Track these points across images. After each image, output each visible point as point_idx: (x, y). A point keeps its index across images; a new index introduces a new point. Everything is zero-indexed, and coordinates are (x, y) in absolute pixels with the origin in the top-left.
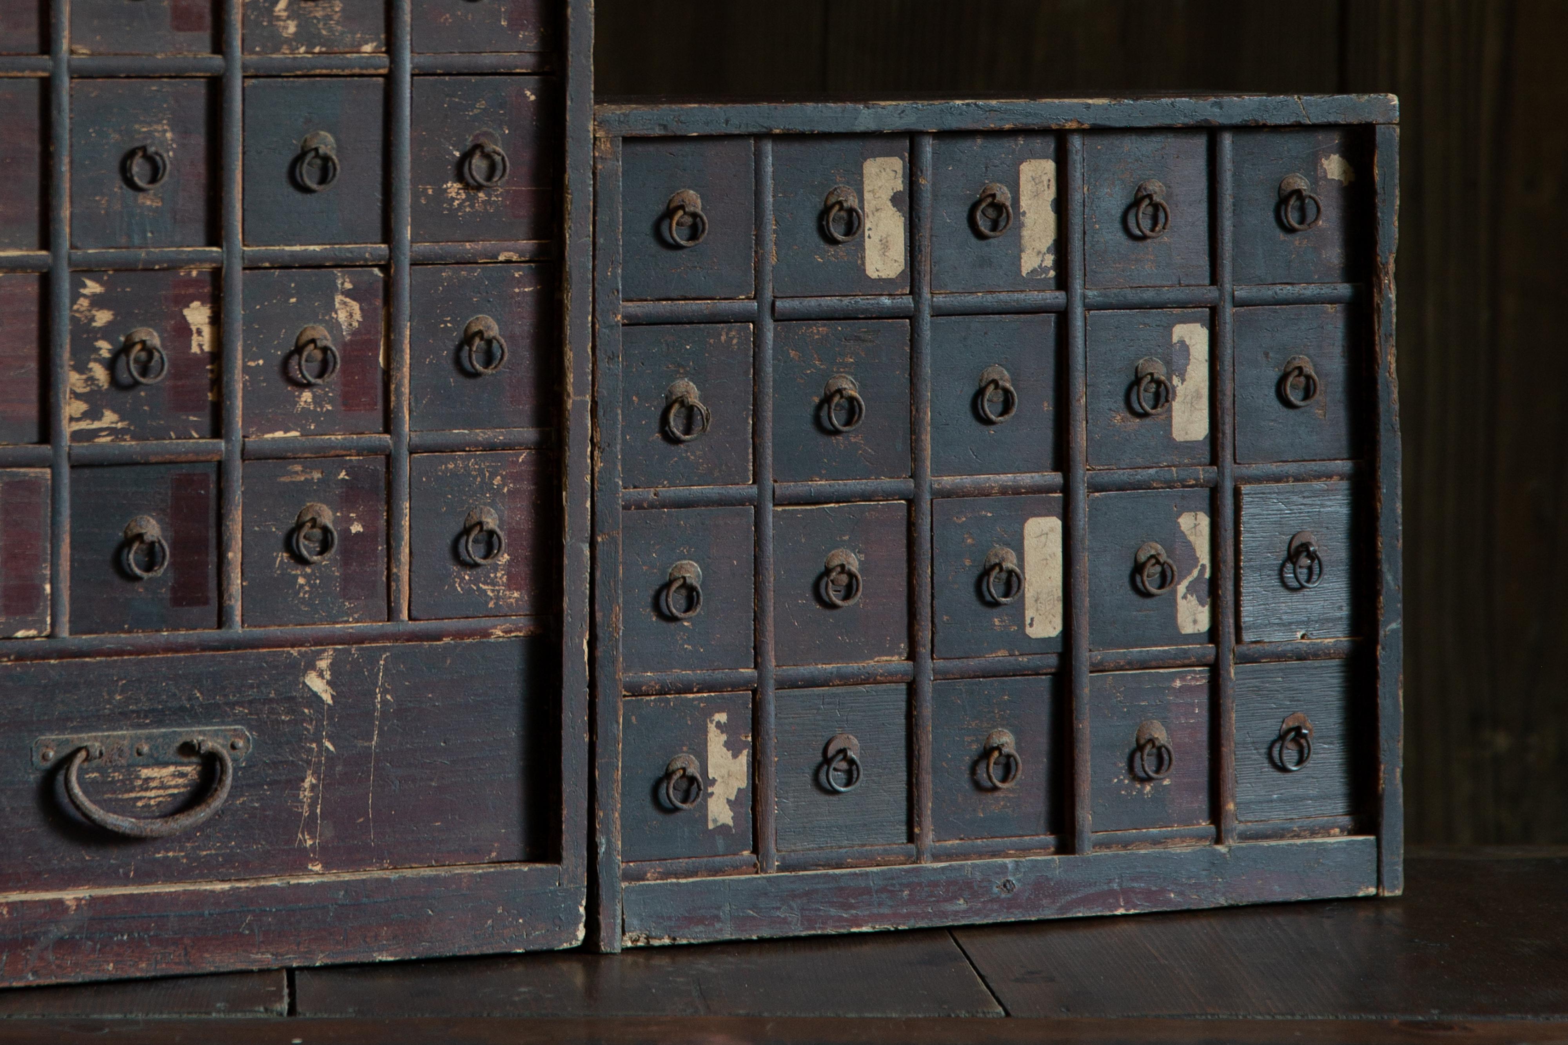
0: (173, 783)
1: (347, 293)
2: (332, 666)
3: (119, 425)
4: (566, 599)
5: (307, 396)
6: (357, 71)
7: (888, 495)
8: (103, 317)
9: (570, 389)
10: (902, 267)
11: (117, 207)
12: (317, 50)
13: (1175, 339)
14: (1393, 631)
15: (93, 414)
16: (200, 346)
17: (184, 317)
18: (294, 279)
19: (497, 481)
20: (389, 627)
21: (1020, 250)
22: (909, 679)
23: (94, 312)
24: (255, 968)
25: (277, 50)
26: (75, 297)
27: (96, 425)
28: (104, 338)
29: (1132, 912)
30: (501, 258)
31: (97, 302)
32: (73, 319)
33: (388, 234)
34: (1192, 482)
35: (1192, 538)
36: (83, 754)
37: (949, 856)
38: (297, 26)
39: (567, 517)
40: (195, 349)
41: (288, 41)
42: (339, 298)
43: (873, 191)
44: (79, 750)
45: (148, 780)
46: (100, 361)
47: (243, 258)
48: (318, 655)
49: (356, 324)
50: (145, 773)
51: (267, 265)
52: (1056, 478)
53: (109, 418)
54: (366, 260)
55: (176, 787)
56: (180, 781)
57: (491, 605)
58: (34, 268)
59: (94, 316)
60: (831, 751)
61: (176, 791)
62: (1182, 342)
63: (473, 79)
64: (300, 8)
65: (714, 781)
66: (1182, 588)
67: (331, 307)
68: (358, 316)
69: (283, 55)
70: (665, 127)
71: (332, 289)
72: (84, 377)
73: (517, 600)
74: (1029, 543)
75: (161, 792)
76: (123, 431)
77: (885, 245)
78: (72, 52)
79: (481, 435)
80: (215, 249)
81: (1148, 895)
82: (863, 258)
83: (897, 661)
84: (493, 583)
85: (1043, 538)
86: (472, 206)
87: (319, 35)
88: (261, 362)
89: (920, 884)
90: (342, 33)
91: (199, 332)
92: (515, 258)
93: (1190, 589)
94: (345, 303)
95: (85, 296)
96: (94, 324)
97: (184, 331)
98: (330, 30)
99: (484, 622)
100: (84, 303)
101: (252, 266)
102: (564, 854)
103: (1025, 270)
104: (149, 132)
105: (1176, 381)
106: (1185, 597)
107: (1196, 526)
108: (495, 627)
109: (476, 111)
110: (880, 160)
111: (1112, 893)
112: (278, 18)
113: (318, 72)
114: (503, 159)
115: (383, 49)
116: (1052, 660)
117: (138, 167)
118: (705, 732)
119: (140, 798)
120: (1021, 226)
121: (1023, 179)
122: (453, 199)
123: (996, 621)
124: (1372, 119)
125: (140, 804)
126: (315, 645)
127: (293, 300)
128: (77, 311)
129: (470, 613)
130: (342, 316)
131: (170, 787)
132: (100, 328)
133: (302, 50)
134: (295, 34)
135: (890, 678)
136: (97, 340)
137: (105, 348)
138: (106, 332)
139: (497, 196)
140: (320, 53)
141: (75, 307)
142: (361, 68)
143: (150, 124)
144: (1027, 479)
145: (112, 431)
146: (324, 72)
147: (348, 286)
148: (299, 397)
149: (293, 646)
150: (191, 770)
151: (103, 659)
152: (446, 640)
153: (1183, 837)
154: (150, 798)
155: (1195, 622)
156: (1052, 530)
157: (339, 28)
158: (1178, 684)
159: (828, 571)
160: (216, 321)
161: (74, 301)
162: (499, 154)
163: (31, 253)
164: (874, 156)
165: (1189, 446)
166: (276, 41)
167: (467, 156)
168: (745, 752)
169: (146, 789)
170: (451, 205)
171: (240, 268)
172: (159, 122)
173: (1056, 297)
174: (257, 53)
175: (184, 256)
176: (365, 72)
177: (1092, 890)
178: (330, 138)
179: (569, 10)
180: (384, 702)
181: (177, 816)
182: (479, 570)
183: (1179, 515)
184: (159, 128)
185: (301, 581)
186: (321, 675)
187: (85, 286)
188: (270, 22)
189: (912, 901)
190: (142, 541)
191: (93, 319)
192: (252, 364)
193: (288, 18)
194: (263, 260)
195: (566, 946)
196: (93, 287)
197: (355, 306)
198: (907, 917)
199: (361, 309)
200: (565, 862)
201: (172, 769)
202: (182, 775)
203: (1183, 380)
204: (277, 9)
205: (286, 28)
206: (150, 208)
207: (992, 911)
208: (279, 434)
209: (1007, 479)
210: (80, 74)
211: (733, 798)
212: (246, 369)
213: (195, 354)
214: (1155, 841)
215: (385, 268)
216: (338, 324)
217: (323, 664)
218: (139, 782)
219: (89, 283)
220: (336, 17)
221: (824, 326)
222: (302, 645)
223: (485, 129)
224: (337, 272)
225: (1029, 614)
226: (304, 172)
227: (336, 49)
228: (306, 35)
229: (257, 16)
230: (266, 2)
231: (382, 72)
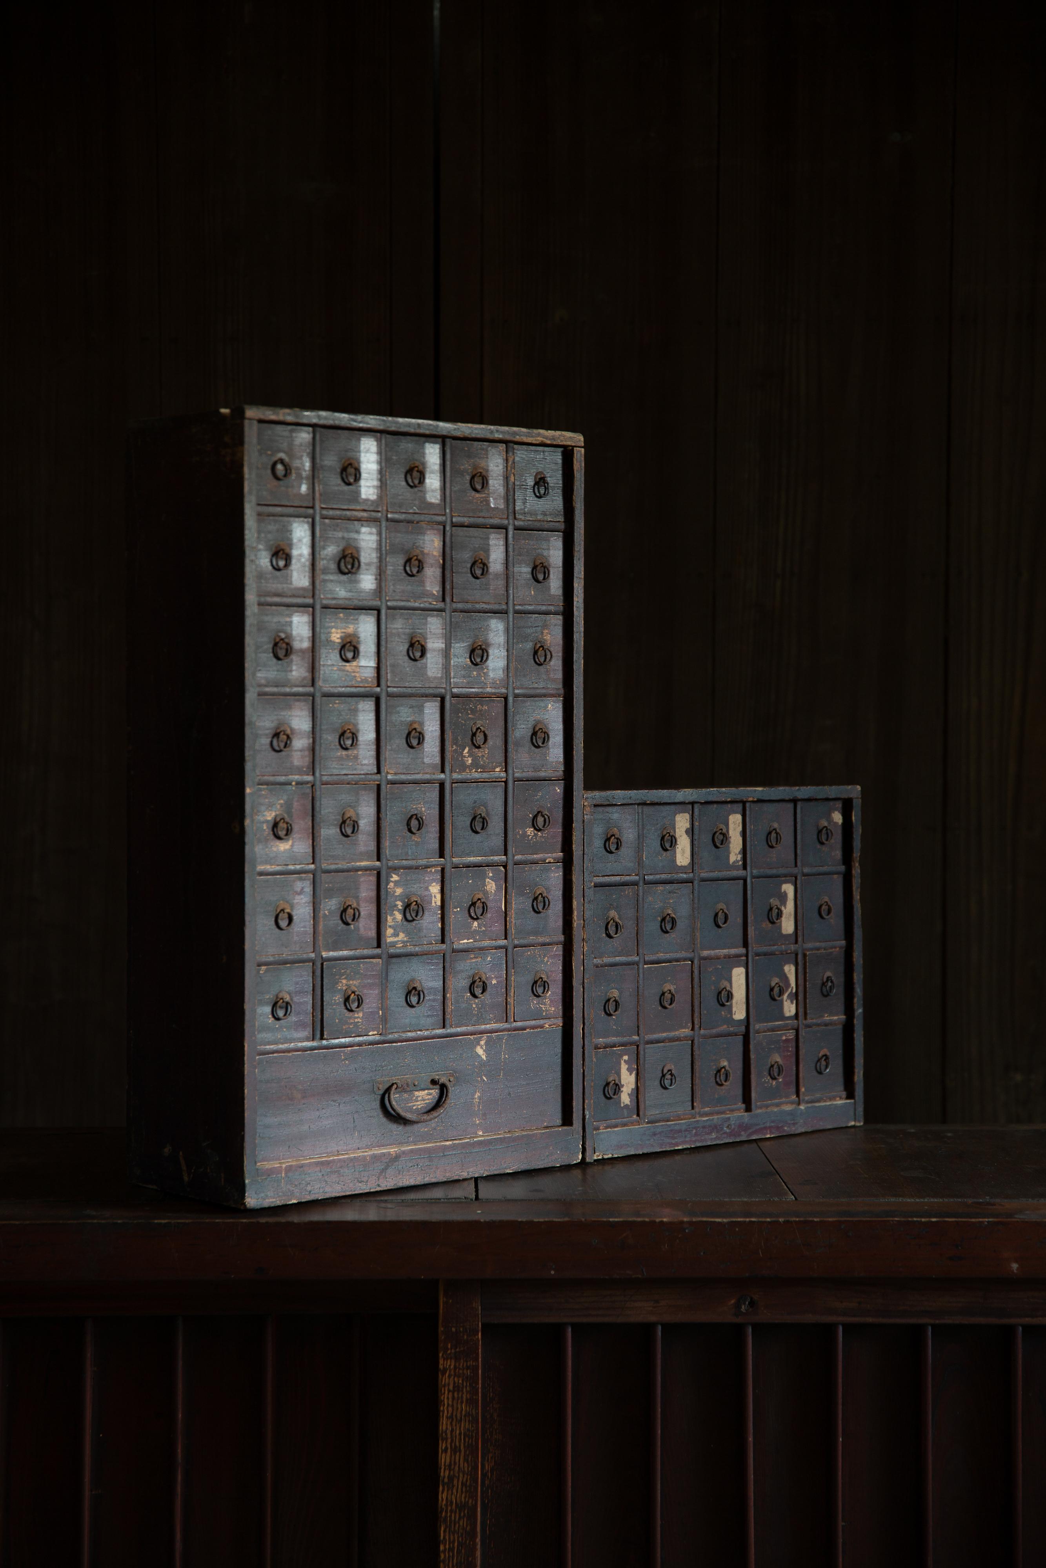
0: (427, 1098)
1: (491, 878)
2: (486, 1044)
3: (405, 939)
4: (574, 1010)
5: (476, 924)
6: (494, 780)
7: (685, 959)
8: (398, 891)
9: (575, 918)
10: (689, 861)
11: (405, 841)
12: (479, 771)
13: (783, 891)
14: (860, 1013)
15: (396, 935)
16: (435, 903)
17: (429, 890)
18: (471, 872)
19: (546, 959)
20: (506, 1026)
21: (729, 853)
22: (692, 1039)
24: (461, 1178)
25: (464, 771)
26: (389, 882)
27: (396, 939)
28: (399, 900)
29: (772, 1136)
30: (547, 861)
31: (397, 884)
32: (388, 892)
33: (506, 852)
34: (789, 952)
35: (789, 976)
36: (395, 1086)
37: (706, 1114)
38: (472, 760)
39: (574, 974)
41: (468, 767)
42: (487, 880)
43: (678, 828)
44: (393, 1084)
45: (417, 1097)
46: (399, 910)
47: (452, 863)
48: (481, 1038)
49: (493, 892)
50: (417, 1093)
51: (461, 866)
52: (742, 951)
53: (402, 936)
54: (498, 863)
55: (428, 1099)
56: (430, 1097)
57: (544, 1014)
58: (374, 870)
59: (396, 890)
60: (665, 1071)
61: (428, 1101)
62: (785, 892)
63: (537, 782)
64: (473, 752)
65: (623, 1086)
66: (785, 996)
67: (485, 884)
68: (495, 888)
69: (465, 773)
70: (607, 800)
71: (486, 876)
72: (392, 918)
73: (554, 1011)
74: (734, 979)
75: (422, 1102)
76: (407, 942)
77: (683, 851)
79: (541, 940)
80: (442, 859)
81: (778, 1128)
82: (676, 857)
83: (686, 1031)
84: (545, 1004)
85: (739, 977)
86: (536, 838)
87: (479, 764)
88: (459, 909)
89: (699, 1127)
90: (488, 763)
91: (435, 897)
92: (552, 861)
93: (789, 996)
94: (490, 883)
95: (392, 882)
96: (396, 894)
97: (429, 896)
98: (483, 762)
99: (542, 1022)
100: (392, 885)
101: (456, 867)
102: (574, 1122)
103: (731, 862)
105: (783, 908)
106: (786, 1001)
107: (790, 970)
108: (545, 1024)
109: (538, 797)
110: (681, 814)
111: (765, 1128)
112: (464, 757)
113: (479, 780)
114: (549, 817)
115: (504, 770)
116: (743, 1029)
117: (414, 823)
118: (620, 1064)
119: (414, 1106)
120: (730, 842)
121: (730, 822)
122: (529, 836)
123: (723, 1013)
124: (851, 796)
125: (414, 1108)
126: (480, 1034)
127: (471, 881)
128: (389, 889)
129: (536, 1018)
130: (489, 888)
131: (426, 1100)
132: (399, 896)
133: (472, 771)
134: (471, 763)
135: (686, 1038)
136: (397, 901)
137: (401, 904)
138: (401, 898)
139: (545, 834)
141: (389, 887)
142: (496, 778)
143: (417, 804)
144: (733, 951)
145: (403, 942)
146: (482, 780)
147: (491, 875)
148: (473, 924)
149: (471, 1035)
150: (435, 1092)
151: (400, 1044)
152: (528, 1030)
153: (787, 1103)
154: (418, 1105)
155: (790, 1011)
156: (742, 973)
157: (486, 761)
158: (784, 1038)
159: (663, 994)
160: (442, 891)
161: (389, 884)
162: (547, 815)
163: (373, 863)
164: (680, 813)
165: (788, 936)
166: (463, 767)
167: (535, 817)
168: (634, 1072)
169: (417, 1101)
170: (528, 838)
171: (452, 868)
172: (420, 803)
173: (741, 873)
174: (456, 773)
175: (431, 863)
176: (497, 780)
177: (758, 1127)
178: (485, 809)
180: (505, 1058)
181: (432, 1112)
182: (540, 998)
183: (785, 965)
184: (419, 806)
185: (474, 1006)
186: (482, 1048)
187: (392, 877)
188: (462, 758)
189: (696, 1134)
190: (416, 990)
191: (395, 892)
192: (455, 911)
193: (468, 756)
194: (460, 864)
195: (575, 1162)
196: (395, 878)
197: (494, 884)
198: (695, 1142)
199: (496, 885)
200: (574, 1125)
201: (426, 1091)
202: (430, 1094)
203: (785, 908)
204: (464, 752)
205: (468, 761)
206: (418, 842)
207: (724, 1138)
208: (465, 941)
209: (725, 951)
210: (391, 782)
211: (630, 1093)
212: (454, 913)
213: (434, 907)
214: (777, 1105)
215: (505, 867)
216: (488, 892)
217: (482, 1043)
218: (414, 1098)
219: (394, 876)
220: (486, 756)
221: (662, 886)
222: (475, 1035)
223: (542, 805)
224: (488, 870)
225: (734, 1009)
226: (476, 824)
227: (486, 770)
228: (475, 765)
229: (457, 756)
230: (460, 749)
231: (503, 780)
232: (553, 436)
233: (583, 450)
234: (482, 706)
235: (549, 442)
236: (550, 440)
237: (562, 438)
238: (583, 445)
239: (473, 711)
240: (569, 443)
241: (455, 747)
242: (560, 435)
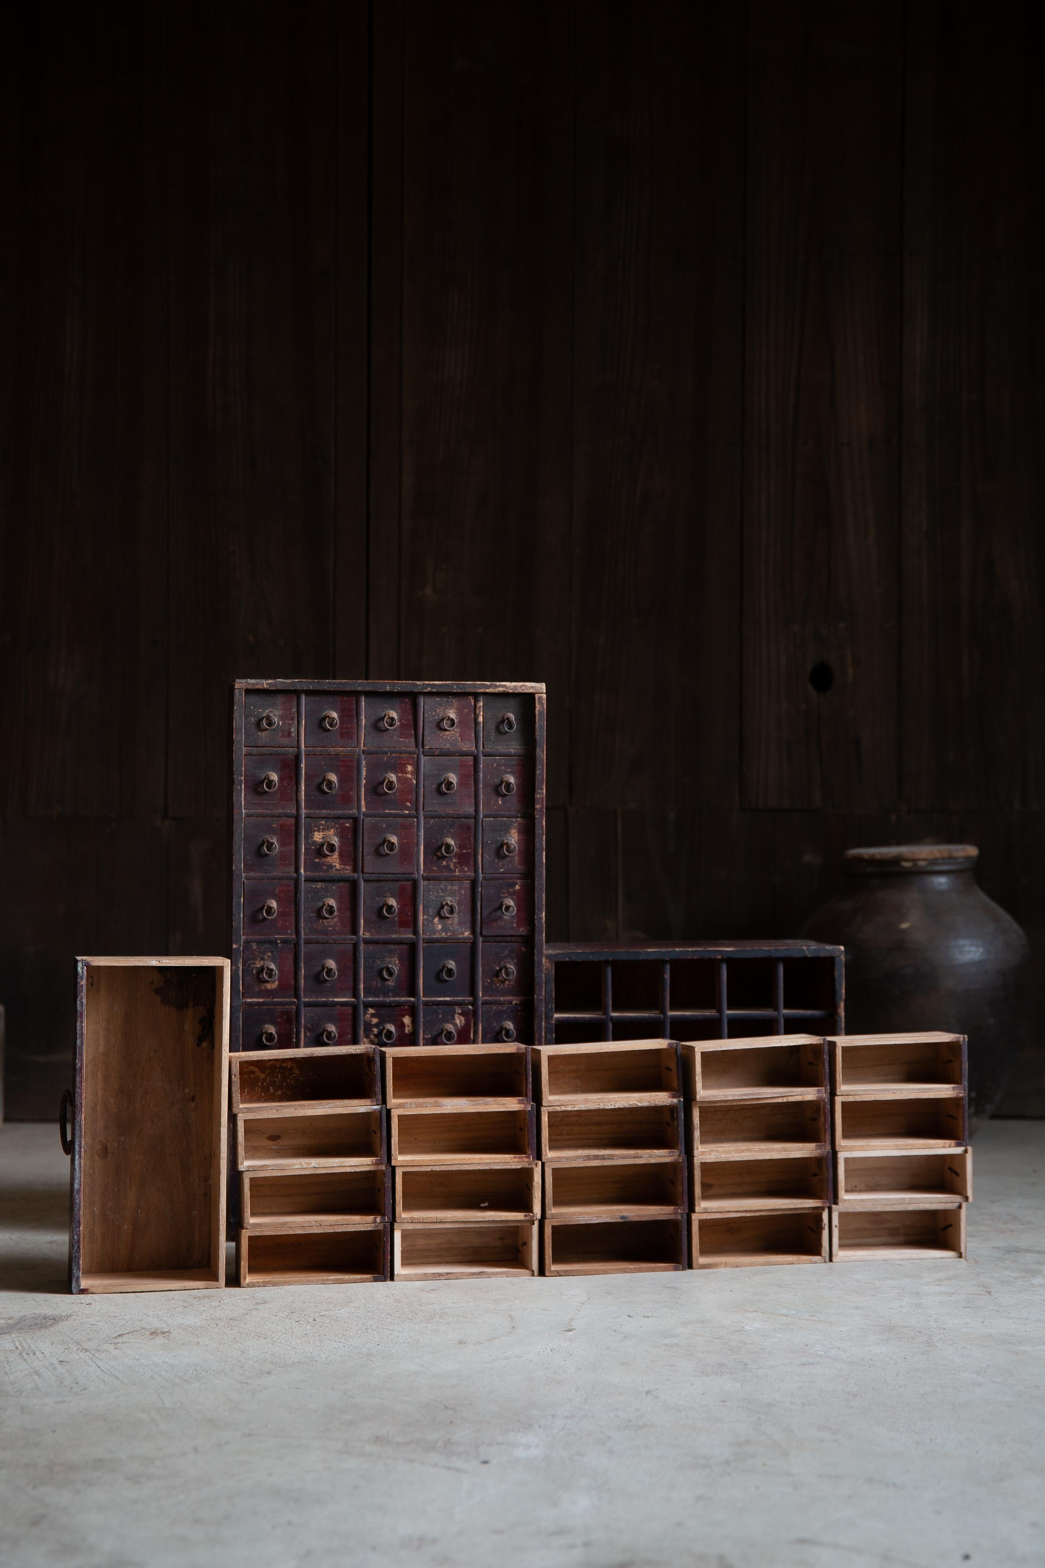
1: (459, 1014)
6: (462, 941)
8: (375, 1021)
11: (379, 985)
16: (408, 1031)
17: (403, 1021)
18: (441, 1009)
23: (372, 1019)
25: (434, 934)
26: (365, 1014)
28: (375, 1028)
30: (510, 1003)
31: (373, 1016)
32: (365, 1021)
33: (473, 993)
38: (441, 926)
40: (407, 1031)
41: (438, 931)
42: (456, 1016)
46: (373, 1035)
47: (422, 1002)
49: (462, 1024)
51: (431, 1004)
54: (465, 1003)
58: (351, 1004)
59: (372, 1020)
63: (503, 944)
64: (442, 920)
67: (454, 1018)
68: (463, 1022)
69: (437, 936)
70: (569, 958)
71: (454, 1012)
72: (368, 1040)
78: (364, 935)
80: (413, 999)
86: (503, 985)
87: (450, 929)
88: (429, 1036)
91: (408, 1026)
92: (515, 1003)
94: (459, 1017)
95: (368, 1014)
96: (372, 1023)
97: (403, 1025)
98: (453, 927)
100: (368, 1016)
101: (426, 1004)
104: (391, 961)
109: (504, 955)
112: (435, 924)
113: (449, 941)
115: (471, 934)
117: (386, 972)
122: (496, 983)
124: (834, 954)
127: (440, 1016)
128: (366, 1019)
130: (458, 1022)
132: (374, 1024)
133: (444, 934)
134: (441, 929)
137: (375, 1030)
138: (376, 1025)
140: (450, 935)
141: (365, 1017)
143: (390, 958)
146: (451, 941)
147: (460, 1012)
157: (456, 927)
160: (414, 1022)
161: (364, 1016)
163: (349, 1000)
166: (434, 931)
167: (500, 969)
171: (422, 1005)
172: (394, 957)
174: (428, 935)
175: (402, 1001)
176: (465, 941)
178: (453, 963)
179: (536, 922)
187: (369, 1010)
188: (432, 925)
192: (426, 1037)
193: (439, 924)
194: (431, 1002)
196: (371, 1011)
197: (462, 1018)
199: (465, 1020)
204: (435, 921)
205: (438, 927)
206: (390, 986)
210: (367, 942)
212: (424, 1038)
213: (407, 1033)
215: (473, 1006)
216: (456, 1024)
220: (455, 923)
223: (508, 960)
224: (456, 1007)
226: (443, 974)
228: (444, 929)
229: (427, 923)
230: (431, 918)
231: (471, 941)
232: (514, 687)
233: (545, 696)
234: (452, 886)
235: (511, 691)
236: (512, 689)
237: (523, 688)
238: (545, 691)
239: (443, 891)
240: (531, 691)
241: (425, 917)
242: (522, 686)
